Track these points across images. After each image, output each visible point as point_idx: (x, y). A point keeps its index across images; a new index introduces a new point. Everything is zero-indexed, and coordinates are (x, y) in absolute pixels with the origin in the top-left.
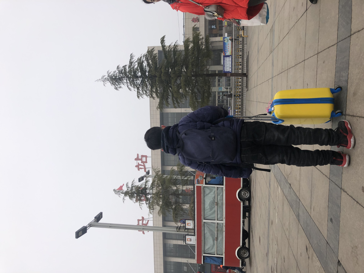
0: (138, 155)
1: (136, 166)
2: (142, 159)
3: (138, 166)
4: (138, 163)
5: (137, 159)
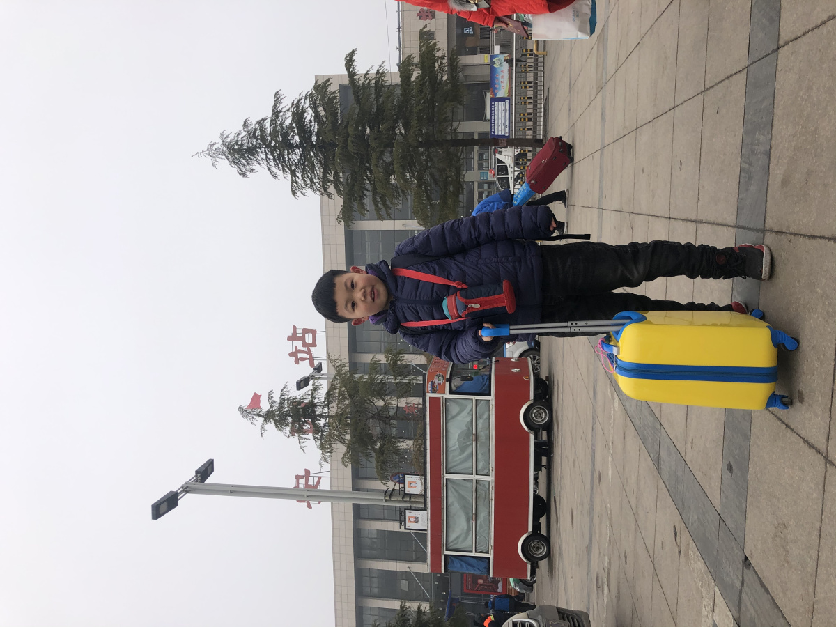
0: (295, 328)
1: (291, 354)
2: (304, 337)
3: (294, 354)
4: (296, 347)
5: (292, 338)
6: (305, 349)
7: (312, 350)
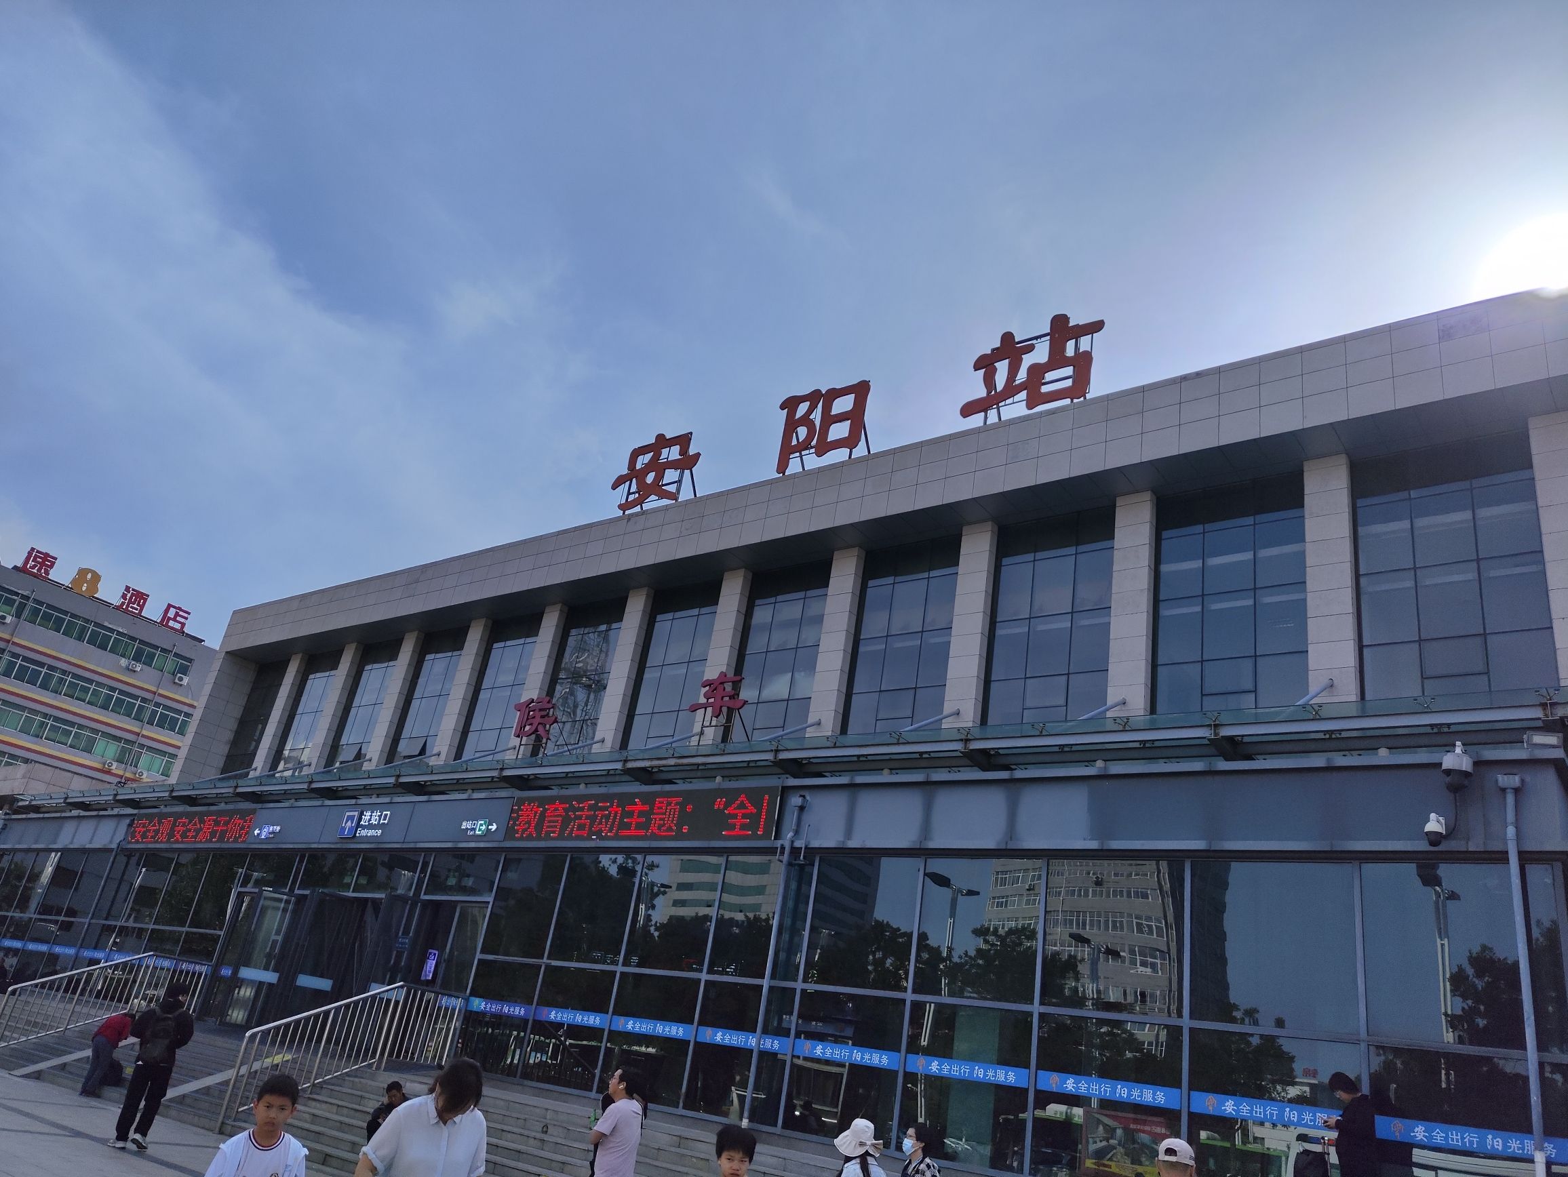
0: (1097, 326)
1: (1008, 338)
2: (1065, 362)
3: (1010, 348)
4: (1031, 349)
5: (1061, 329)
6: (1022, 375)
7: (1017, 398)
